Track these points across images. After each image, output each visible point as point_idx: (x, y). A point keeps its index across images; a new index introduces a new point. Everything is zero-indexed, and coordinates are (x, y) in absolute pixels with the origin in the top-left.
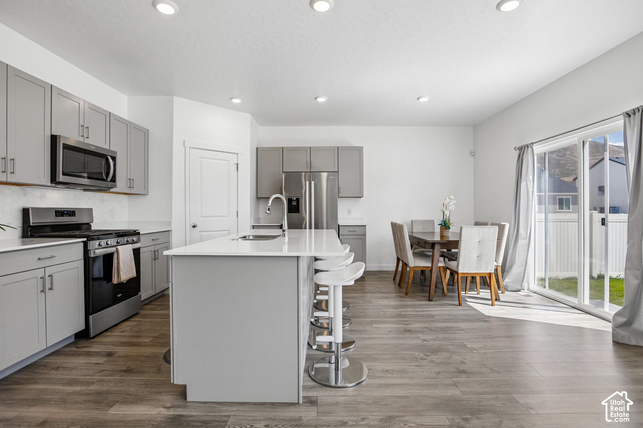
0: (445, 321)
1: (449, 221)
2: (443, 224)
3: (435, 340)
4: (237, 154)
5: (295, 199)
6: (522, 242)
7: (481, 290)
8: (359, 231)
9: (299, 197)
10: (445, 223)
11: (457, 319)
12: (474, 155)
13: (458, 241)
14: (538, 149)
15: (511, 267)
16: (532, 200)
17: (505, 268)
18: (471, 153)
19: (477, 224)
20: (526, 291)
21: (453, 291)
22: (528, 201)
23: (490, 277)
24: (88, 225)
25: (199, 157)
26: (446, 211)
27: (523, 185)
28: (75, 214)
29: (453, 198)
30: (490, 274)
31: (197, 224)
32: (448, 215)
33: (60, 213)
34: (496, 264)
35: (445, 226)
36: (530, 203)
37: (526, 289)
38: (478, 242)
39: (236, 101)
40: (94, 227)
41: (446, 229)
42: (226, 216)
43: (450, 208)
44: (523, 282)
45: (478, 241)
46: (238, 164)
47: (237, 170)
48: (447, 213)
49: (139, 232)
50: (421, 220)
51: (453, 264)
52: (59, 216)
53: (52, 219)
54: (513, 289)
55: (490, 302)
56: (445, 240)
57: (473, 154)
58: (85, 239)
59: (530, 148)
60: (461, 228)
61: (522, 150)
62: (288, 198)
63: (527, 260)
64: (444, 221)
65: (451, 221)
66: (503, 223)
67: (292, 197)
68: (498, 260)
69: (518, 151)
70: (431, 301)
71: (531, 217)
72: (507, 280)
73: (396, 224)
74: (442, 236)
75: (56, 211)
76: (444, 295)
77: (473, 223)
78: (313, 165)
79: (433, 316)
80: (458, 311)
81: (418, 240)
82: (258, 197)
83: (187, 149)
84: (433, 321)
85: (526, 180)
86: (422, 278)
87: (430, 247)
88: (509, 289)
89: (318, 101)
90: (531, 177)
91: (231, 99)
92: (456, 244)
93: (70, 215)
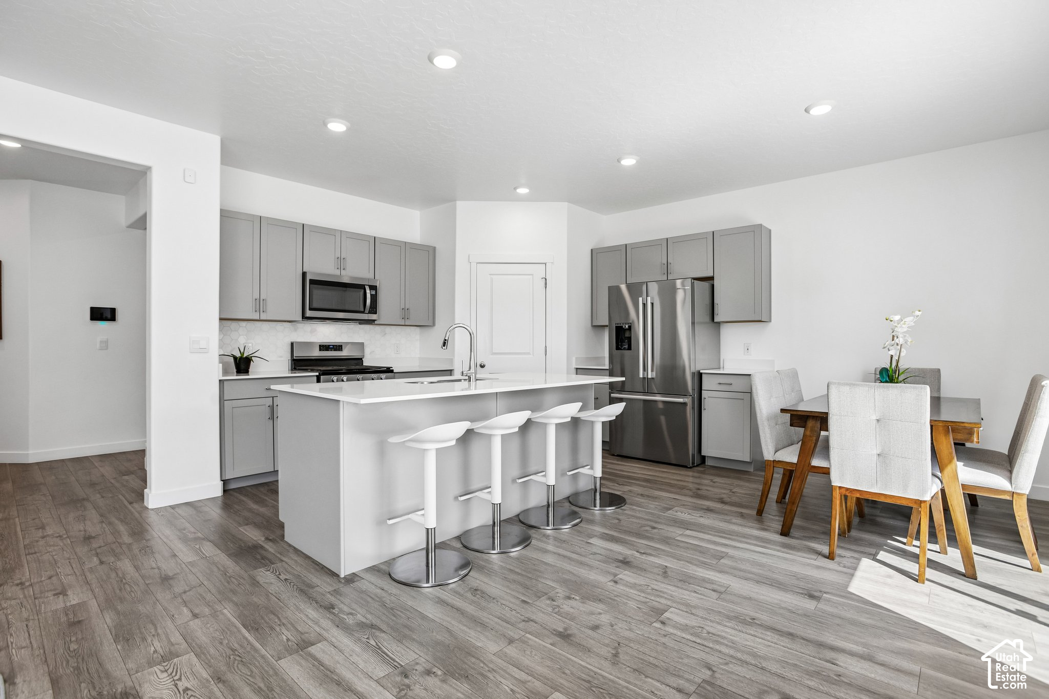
4: (546, 264)
5: (627, 327)
8: (738, 384)
9: (631, 324)
10: (888, 377)
24: (360, 360)
25: (490, 275)
28: (342, 349)
31: (485, 363)
33: (324, 347)
38: (875, 422)
39: (523, 191)
40: (366, 363)
42: (529, 353)
45: (874, 417)
46: (546, 279)
47: (546, 287)
49: (393, 370)
52: (323, 351)
53: (316, 353)
58: (317, 374)
62: (616, 327)
67: (620, 324)
70: (785, 535)
75: (320, 345)
78: (672, 268)
82: (594, 324)
83: (474, 265)
89: (623, 165)
91: (515, 189)
93: (335, 350)
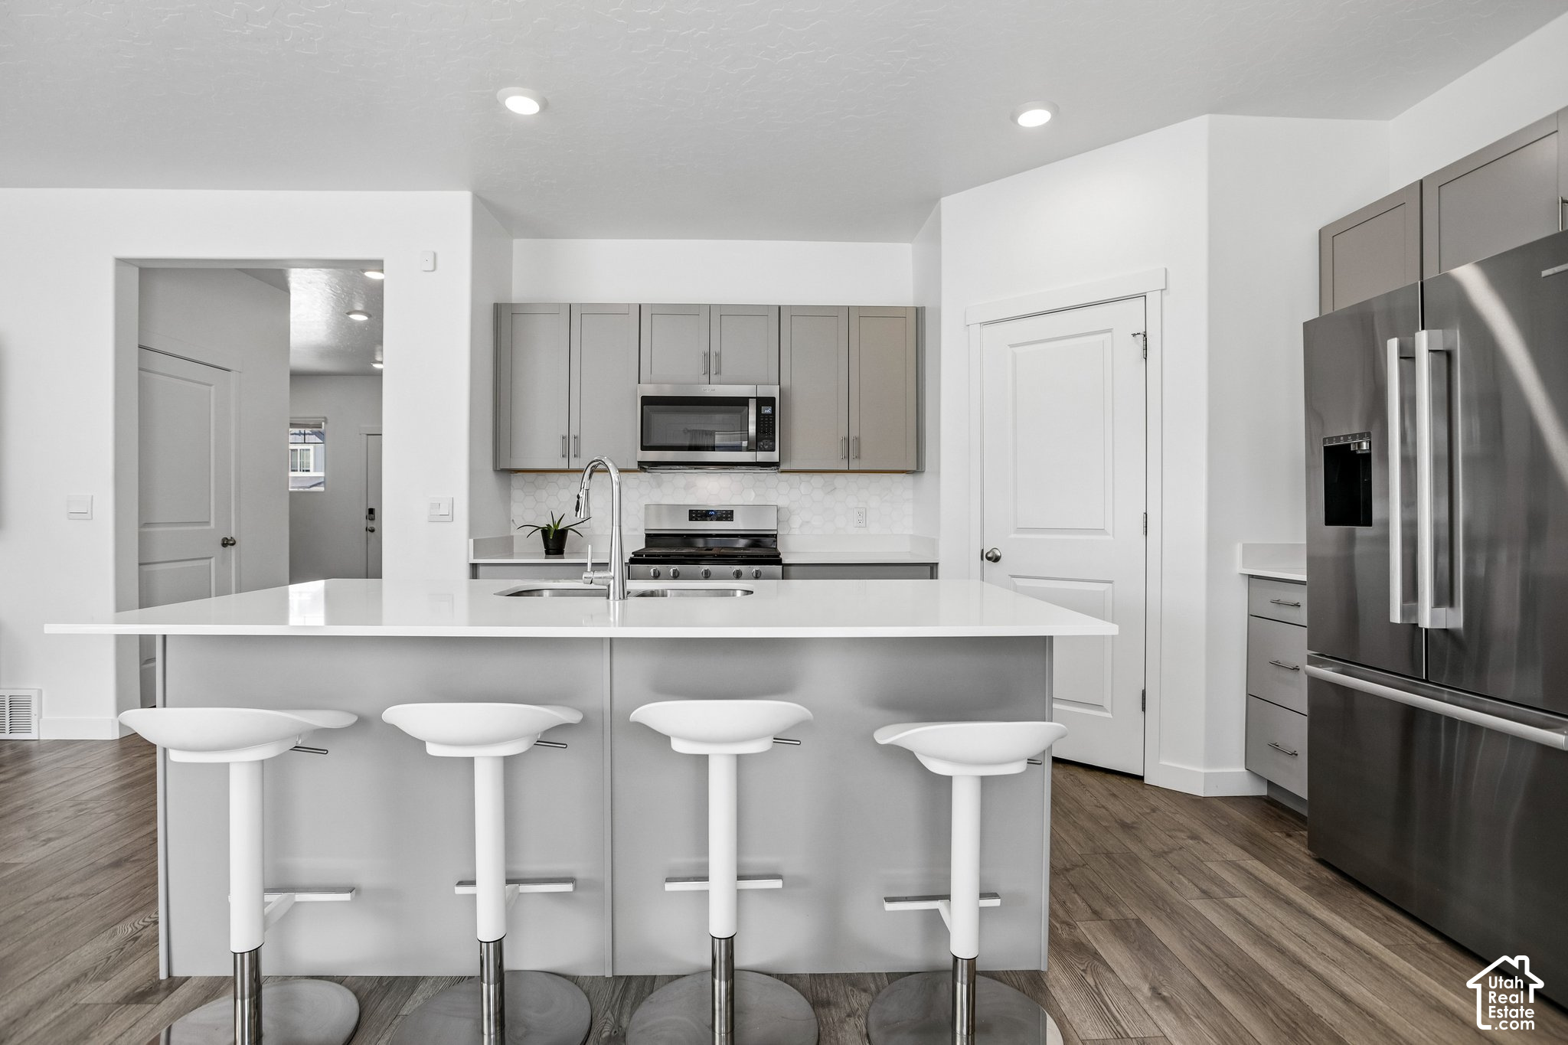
4: (1145, 296)
25: (1012, 346)
28: (734, 519)
33: (696, 515)
42: (1102, 531)
52: (696, 520)
75: (688, 511)
83: (975, 330)
93: (719, 519)
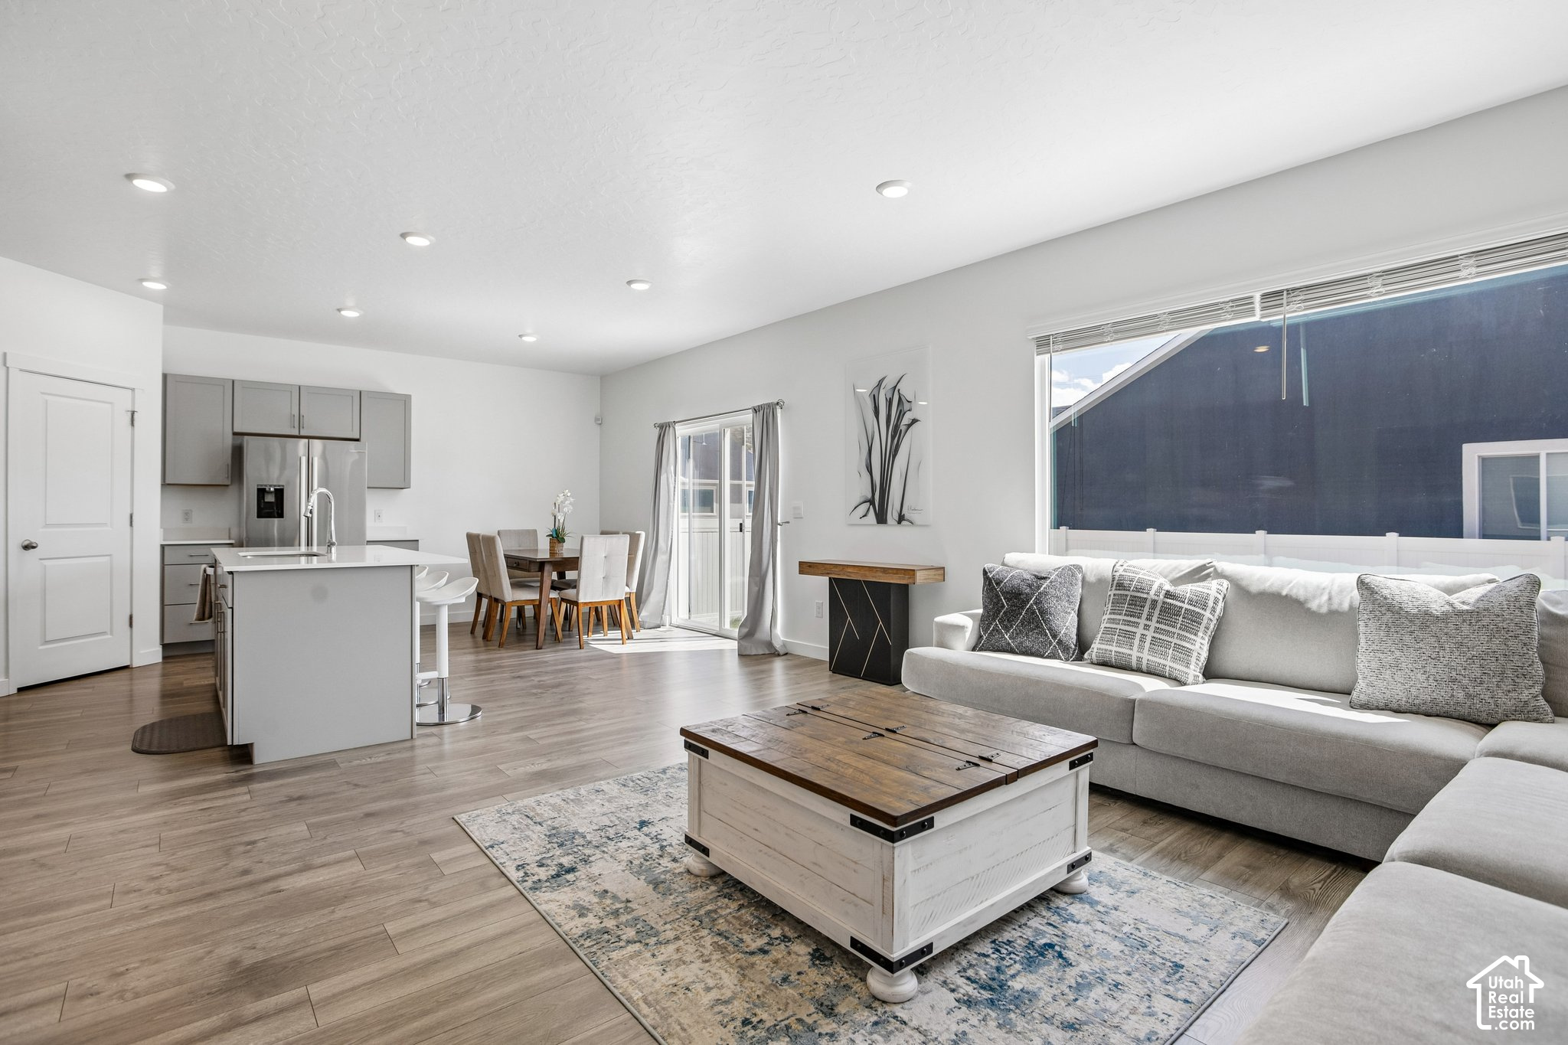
0: (564, 664)
1: (563, 530)
2: (555, 535)
3: (553, 679)
4: (133, 390)
5: (272, 489)
6: (662, 558)
7: (609, 632)
9: (283, 486)
10: (557, 534)
11: (579, 660)
12: (600, 424)
13: (578, 558)
14: (682, 431)
15: (649, 594)
16: (674, 500)
17: (640, 597)
18: (596, 419)
19: (603, 533)
20: (668, 626)
21: (570, 636)
22: (669, 501)
23: (620, 606)
25: (41, 393)
26: (558, 514)
27: (663, 478)
29: (569, 494)
30: (620, 601)
31: (35, 541)
32: (561, 521)
34: (627, 590)
35: (557, 537)
36: (671, 504)
37: (667, 625)
38: (604, 558)
39: (154, 285)
41: (559, 542)
42: (104, 525)
43: (566, 510)
44: (663, 614)
45: (604, 555)
46: (133, 413)
47: (132, 424)
48: (560, 517)
50: (514, 531)
51: (570, 593)
54: (652, 626)
55: (621, 642)
56: (558, 557)
57: (600, 421)
59: (671, 428)
60: (582, 539)
61: (664, 428)
62: (258, 489)
63: (667, 582)
64: (556, 531)
65: (566, 531)
66: (637, 532)
67: (266, 486)
68: (631, 584)
69: (658, 429)
70: (541, 649)
71: (673, 522)
72: (644, 613)
73: (477, 536)
74: (552, 552)
76: (556, 640)
77: (599, 532)
78: (306, 421)
79: (546, 662)
80: (581, 653)
81: (517, 561)
82: (167, 482)
83: (13, 372)
84: (546, 666)
85: (666, 472)
86: (519, 627)
87: (537, 570)
88: (646, 626)
89: (344, 316)
90: (672, 468)
91: (142, 280)
92: (574, 563)
